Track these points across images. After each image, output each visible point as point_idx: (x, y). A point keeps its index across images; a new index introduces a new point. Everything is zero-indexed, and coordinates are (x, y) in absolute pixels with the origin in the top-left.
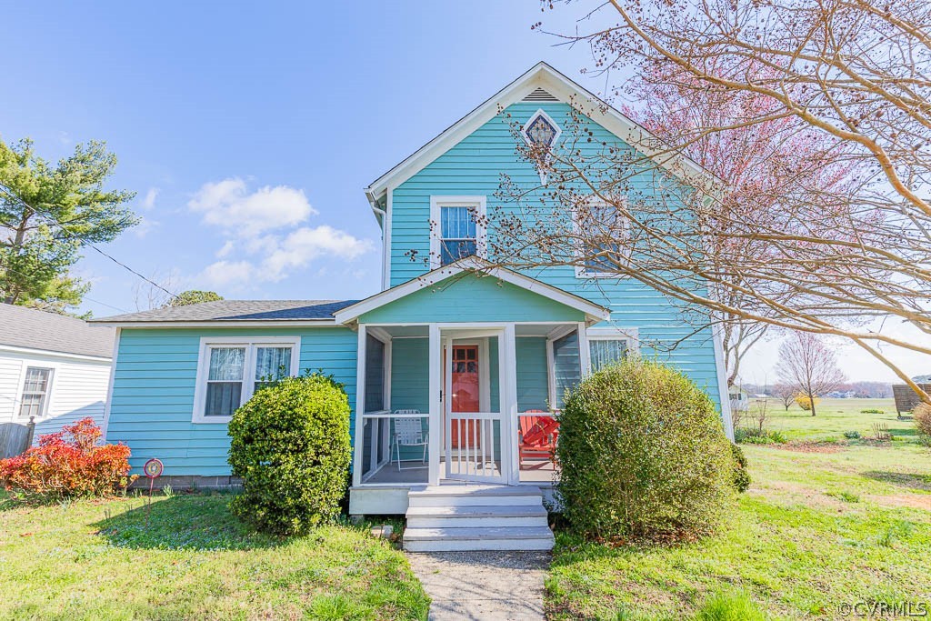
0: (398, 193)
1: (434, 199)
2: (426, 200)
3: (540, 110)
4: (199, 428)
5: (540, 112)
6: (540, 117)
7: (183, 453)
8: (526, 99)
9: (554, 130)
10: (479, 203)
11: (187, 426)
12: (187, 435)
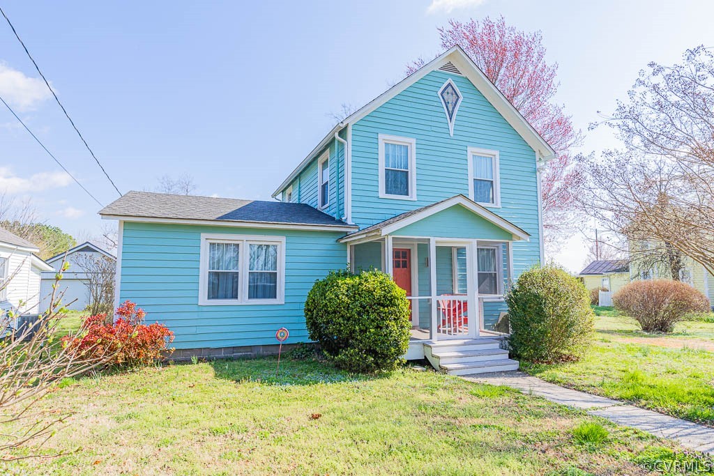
0: (356, 128)
1: (381, 136)
2: (374, 136)
3: (450, 79)
4: (205, 309)
5: (450, 80)
6: (450, 84)
7: (193, 330)
8: (441, 68)
9: (458, 96)
10: (411, 144)
11: (195, 308)
12: (195, 316)
